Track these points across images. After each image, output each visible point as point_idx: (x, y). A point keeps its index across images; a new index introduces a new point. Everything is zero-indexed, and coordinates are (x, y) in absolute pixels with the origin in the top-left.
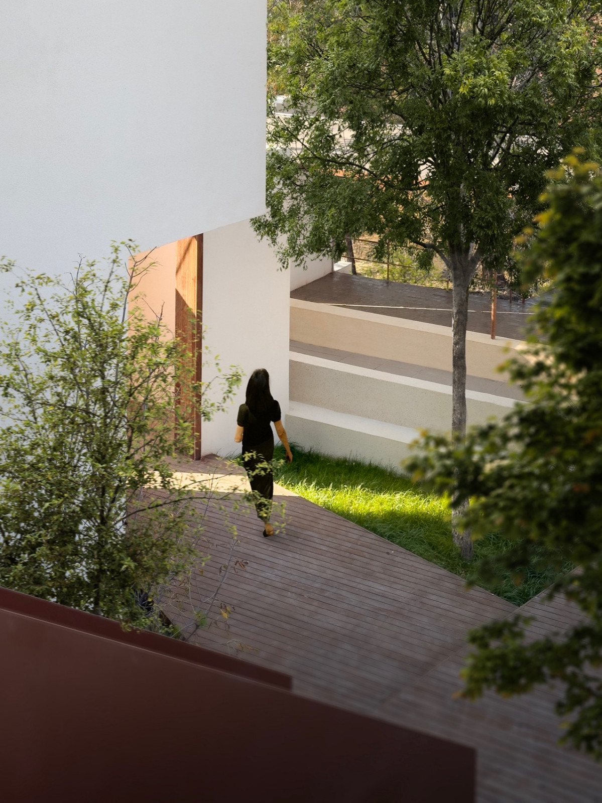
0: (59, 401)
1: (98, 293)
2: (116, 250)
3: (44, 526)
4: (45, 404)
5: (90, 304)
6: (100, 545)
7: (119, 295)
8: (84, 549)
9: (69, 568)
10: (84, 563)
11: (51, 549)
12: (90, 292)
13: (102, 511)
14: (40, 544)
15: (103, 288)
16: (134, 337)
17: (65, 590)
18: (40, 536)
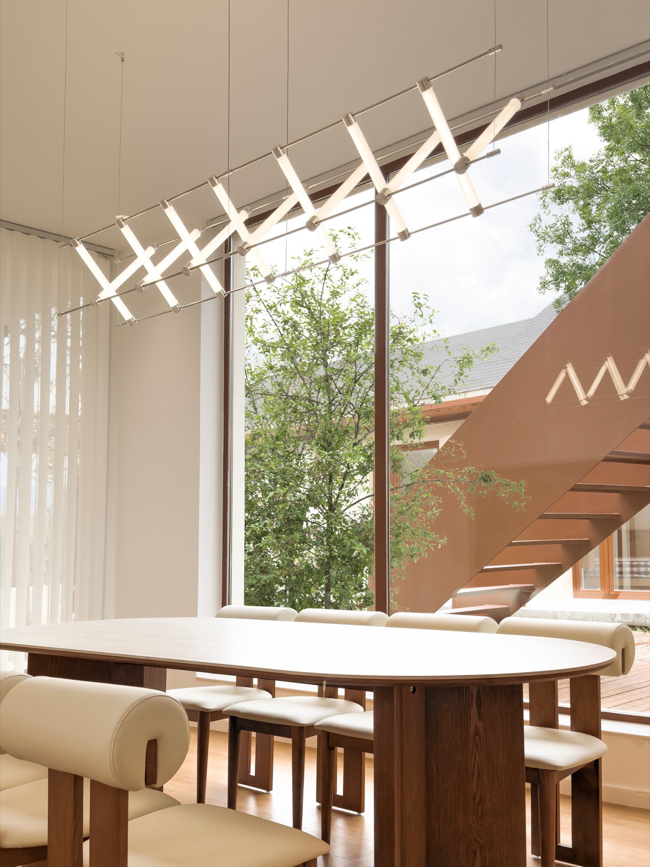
0: (279, 391)
1: (317, 282)
2: (335, 238)
3: (269, 515)
4: (265, 394)
5: (309, 293)
6: (329, 531)
7: (339, 283)
8: (312, 537)
9: (297, 556)
10: (312, 550)
11: (277, 538)
12: (308, 281)
13: (330, 498)
14: (265, 534)
15: (322, 277)
16: (357, 324)
17: (294, 578)
18: (265, 525)
